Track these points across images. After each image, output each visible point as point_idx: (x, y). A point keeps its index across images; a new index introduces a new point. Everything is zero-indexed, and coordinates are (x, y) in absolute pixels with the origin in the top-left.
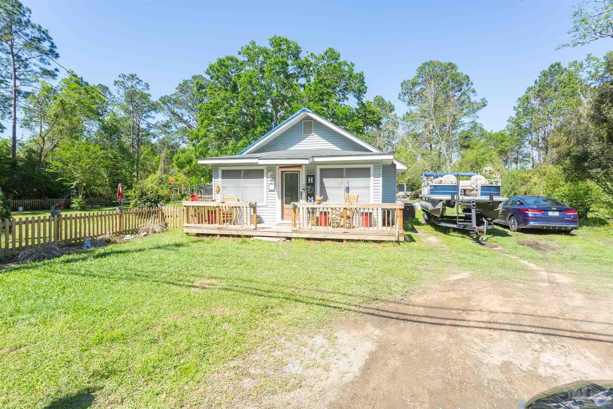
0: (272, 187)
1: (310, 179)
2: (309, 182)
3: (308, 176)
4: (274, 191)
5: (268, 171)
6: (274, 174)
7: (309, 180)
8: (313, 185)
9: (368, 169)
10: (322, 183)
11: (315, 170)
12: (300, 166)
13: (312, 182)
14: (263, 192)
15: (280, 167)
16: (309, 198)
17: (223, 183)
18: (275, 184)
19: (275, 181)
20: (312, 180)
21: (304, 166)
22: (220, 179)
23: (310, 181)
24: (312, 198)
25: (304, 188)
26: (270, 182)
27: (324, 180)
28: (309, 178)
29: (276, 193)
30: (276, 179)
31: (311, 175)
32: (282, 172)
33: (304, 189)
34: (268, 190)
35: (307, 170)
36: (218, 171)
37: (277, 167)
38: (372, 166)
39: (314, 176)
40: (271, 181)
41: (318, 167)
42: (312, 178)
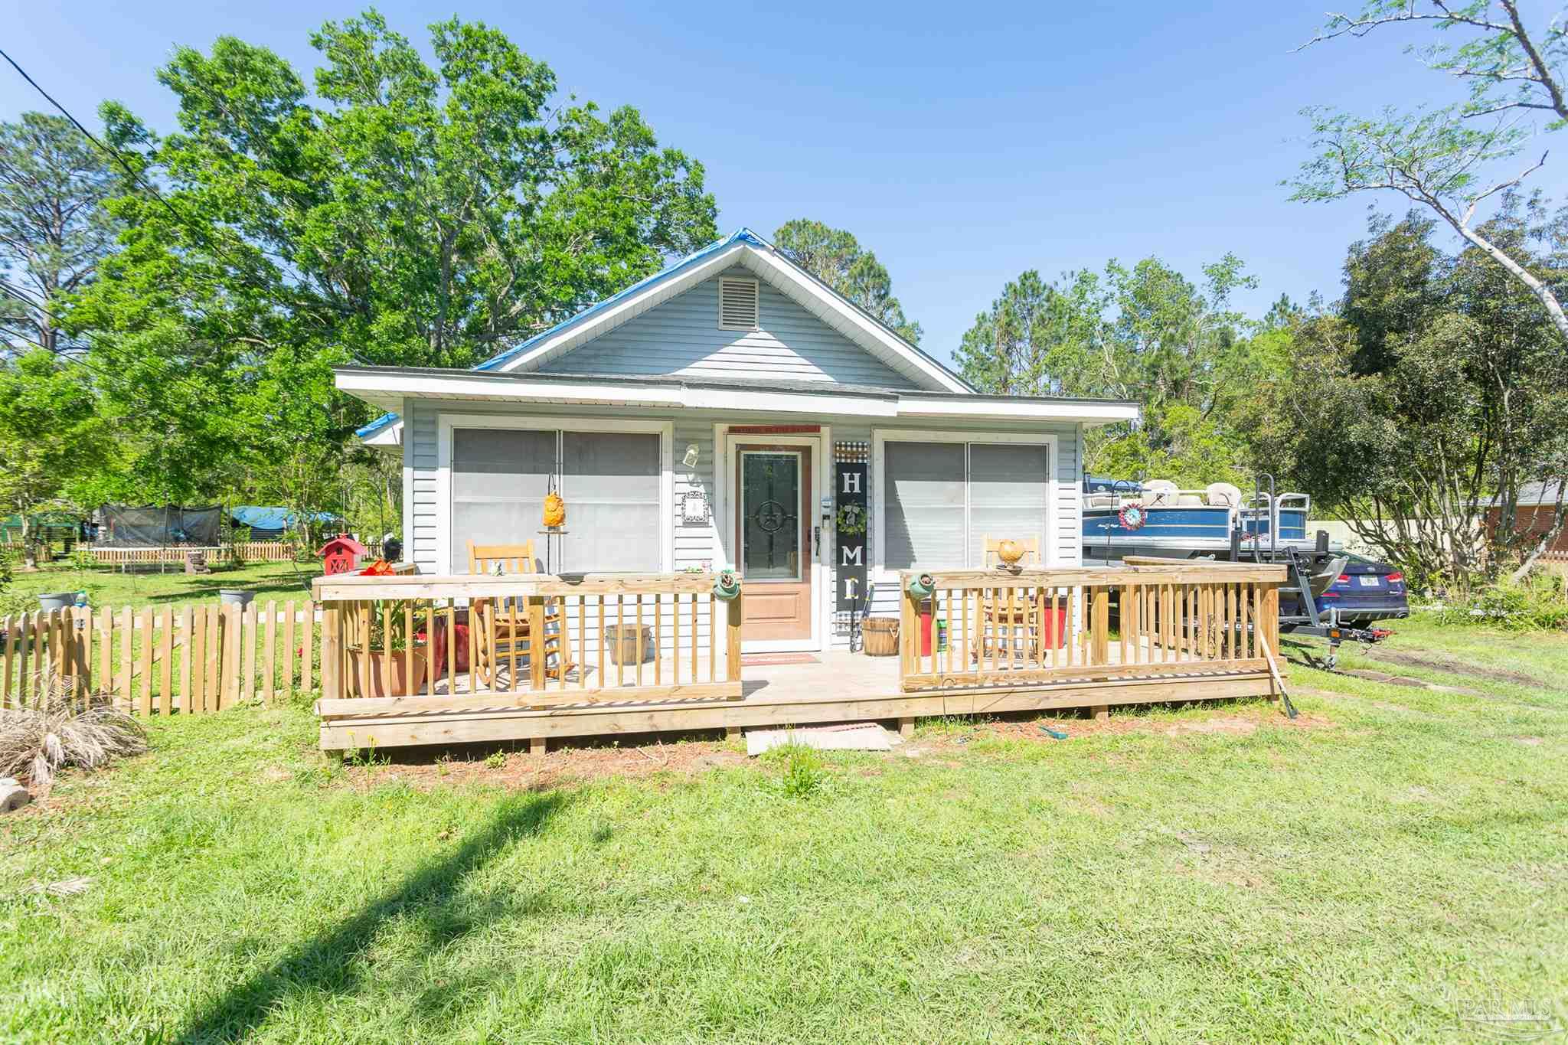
0: (696, 508)
1: (852, 478)
2: (847, 490)
3: (840, 469)
4: (705, 525)
5: (681, 444)
6: (707, 457)
7: (847, 482)
8: (861, 499)
9: (1041, 451)
10: (891, 494)
11: (866, 448)
12: (810, 426)
13: (857, 490)
14: (654, 530)
15: (733, 430)
16: (846, 550)
17: (454, 489)
18: (710, 494)
19: (710, 484)
20: (857, 482)
21: (825, 431)
22: (443, 474)
23: (852, 486)
24: (858, 550)
25: (827, 511)
26: (688, 488)
27: (900, 484)
28: (847, 475)
29: (713, 531)
30: (711, 473)
31: (852, 465)
32: (741, 447)
33: (825, 517)
34: (680, 521)
35: (836, 446)
36: (434, 434)
37: (721, 428)
38: (1052, 441)
39: (862, 469)
40: (691, 483)
41: (880, 437)
42: (857, 476)
